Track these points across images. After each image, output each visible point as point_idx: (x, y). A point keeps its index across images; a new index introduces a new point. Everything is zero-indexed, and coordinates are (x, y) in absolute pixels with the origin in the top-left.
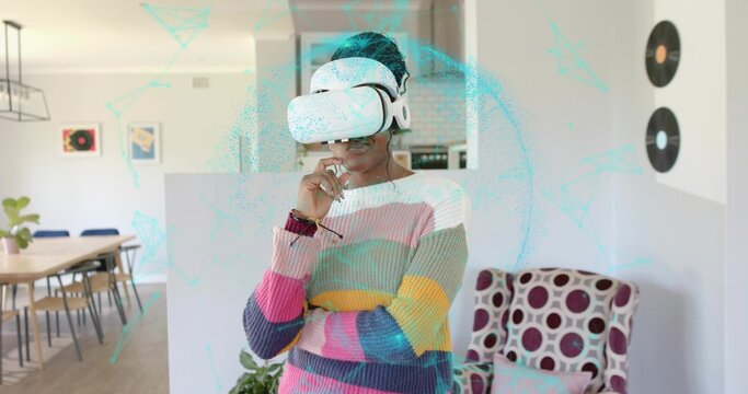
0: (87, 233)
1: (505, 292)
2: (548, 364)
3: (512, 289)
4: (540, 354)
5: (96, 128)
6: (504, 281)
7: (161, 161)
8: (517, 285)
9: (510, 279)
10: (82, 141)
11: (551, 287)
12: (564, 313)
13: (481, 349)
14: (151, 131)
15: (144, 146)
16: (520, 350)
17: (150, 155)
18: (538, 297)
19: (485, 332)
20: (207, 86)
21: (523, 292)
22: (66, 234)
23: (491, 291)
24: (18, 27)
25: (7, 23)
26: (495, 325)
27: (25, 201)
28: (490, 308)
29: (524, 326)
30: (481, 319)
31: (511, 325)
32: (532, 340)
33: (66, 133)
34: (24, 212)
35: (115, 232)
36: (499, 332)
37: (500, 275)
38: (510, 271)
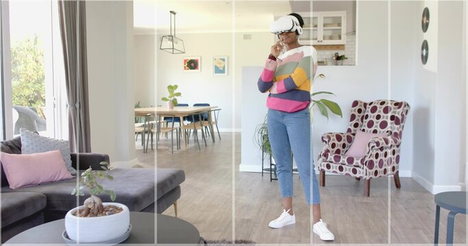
0: (195, 105)
1: (363, 108)
2: (375, 132)
3: (365, 108)
4: (373, 129)
5: (199, 58)
6: (363, 104)
7: (228, 74)
8: (368, 106)
9: (365, 105)
10: (192, 65)
11: (378, 106)
12: (382, 114)
13: (352, 128)
14: (224, 60)
15: (220, 67)
16: (366, 128)
17: (222, 71)
18: (374, 110)
19: (354, 122)
20: (250, 38)
21: (369, 108)
22: (187, 105)
23: (357, 108)
24: (175, 14)
25: (171, 12)
26: (358, 120)
27: (176, 87)
28: (357, 114)
29: (368, 120)
30: (353, 117)
31: (364, 120)
32: (370, 124)
33: (185, 61)
34: (176, 92)
35: (208, 105)
36: (360, 123)
37: (361, 102)
38: (366, 102)
